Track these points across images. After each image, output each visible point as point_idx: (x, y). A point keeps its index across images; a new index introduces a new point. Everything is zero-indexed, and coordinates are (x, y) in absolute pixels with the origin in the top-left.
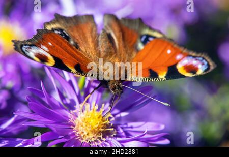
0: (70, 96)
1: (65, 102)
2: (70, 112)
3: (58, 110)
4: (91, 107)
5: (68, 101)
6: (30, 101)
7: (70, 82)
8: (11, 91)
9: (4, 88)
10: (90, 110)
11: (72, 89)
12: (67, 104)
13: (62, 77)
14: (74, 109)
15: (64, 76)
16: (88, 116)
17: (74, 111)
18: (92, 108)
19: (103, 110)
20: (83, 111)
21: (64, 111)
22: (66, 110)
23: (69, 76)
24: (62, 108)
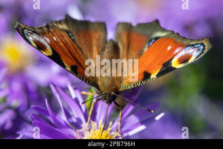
0: (77, 114)
1: (70, 121)
2: (76, 131)
3: (64, 129)
4: (98, 125)
5: (75, 120)
6: (34, 120)
7: (76, 100)
8: (17, 110)
9: (9, 107)
10: (98, 128)
11: (78, 107)
12: (73, 123)
13: (68, 95)
14: (80, 128)
15: (70, 94)
16: (95, 135)
17: (80, 130)
18: (99, 127)
19: (111, 129)
20: (89, 130)
21: (70, 130)
22: (72, 129)
23: (76, 93)
24: (68, 127)
